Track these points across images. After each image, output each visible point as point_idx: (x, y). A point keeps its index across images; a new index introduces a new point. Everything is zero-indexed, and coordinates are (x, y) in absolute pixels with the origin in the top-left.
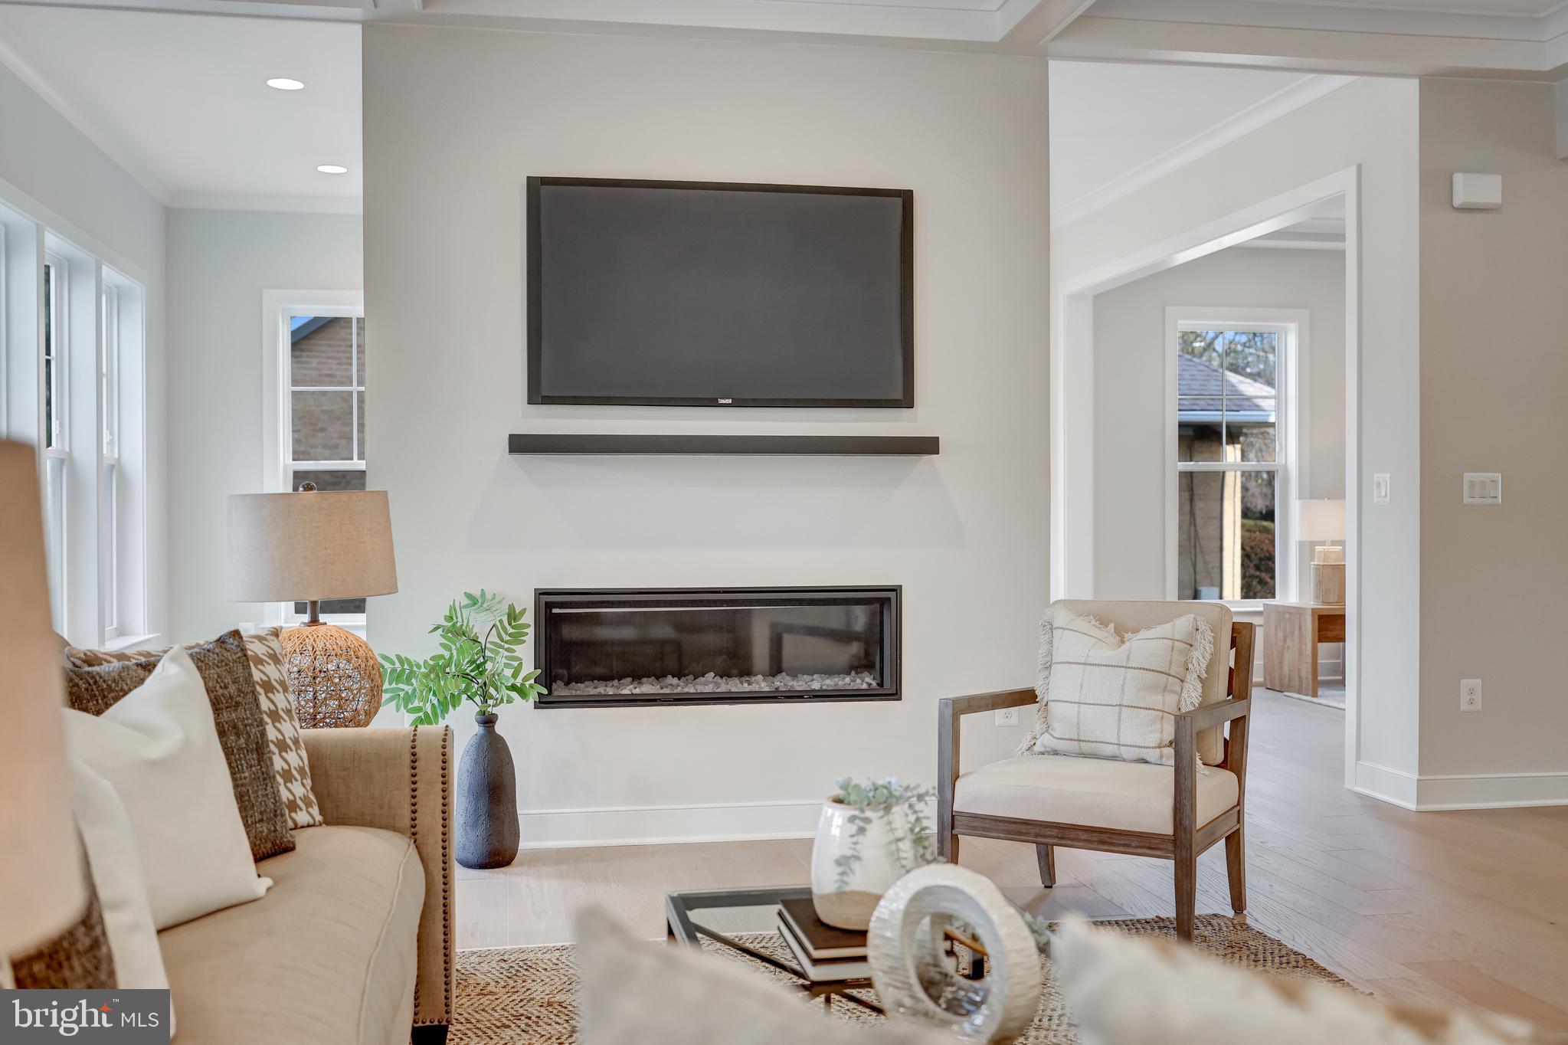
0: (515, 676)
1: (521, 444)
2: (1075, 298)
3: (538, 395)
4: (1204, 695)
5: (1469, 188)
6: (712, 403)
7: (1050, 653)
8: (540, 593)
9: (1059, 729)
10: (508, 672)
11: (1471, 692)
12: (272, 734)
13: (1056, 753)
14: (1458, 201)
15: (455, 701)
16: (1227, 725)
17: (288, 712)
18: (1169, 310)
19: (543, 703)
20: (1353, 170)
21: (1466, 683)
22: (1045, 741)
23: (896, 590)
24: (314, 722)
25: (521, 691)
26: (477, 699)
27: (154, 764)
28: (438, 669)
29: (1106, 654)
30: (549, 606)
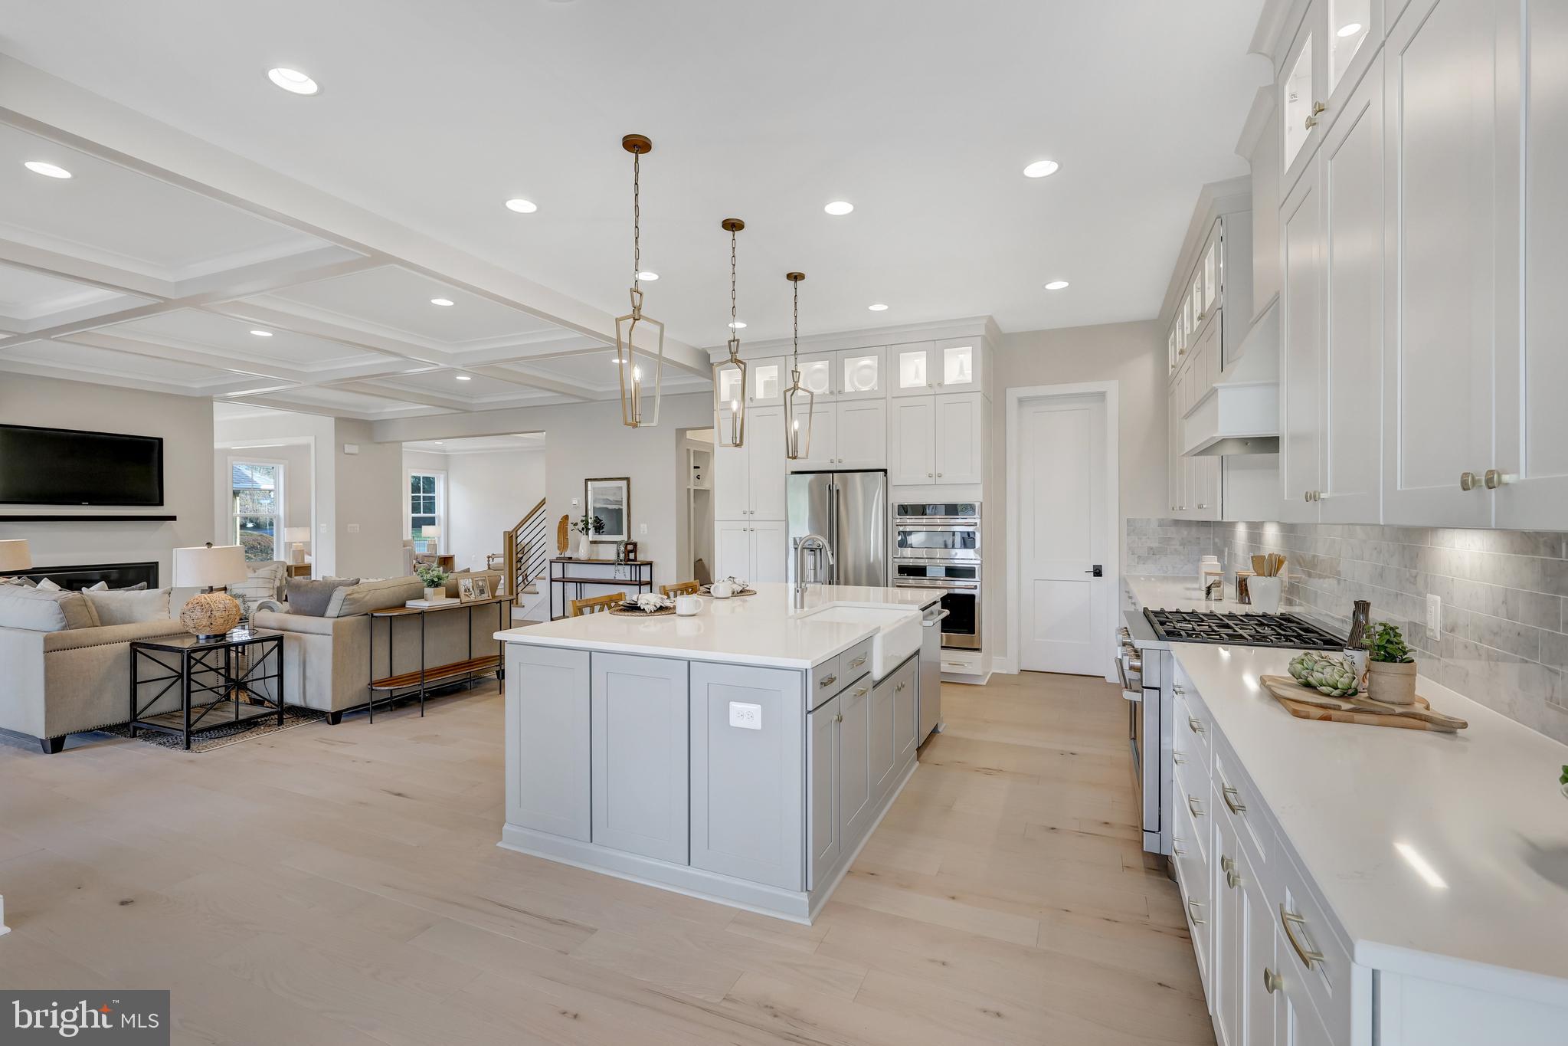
5: (348, 449)
6: (80, 504)
14: (346, 452)
20: (313, 437)
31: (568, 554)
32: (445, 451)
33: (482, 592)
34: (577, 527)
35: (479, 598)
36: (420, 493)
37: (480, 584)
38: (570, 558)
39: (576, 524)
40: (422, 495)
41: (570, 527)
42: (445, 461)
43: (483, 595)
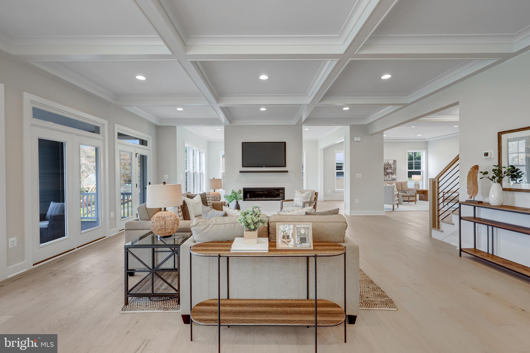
0: (240, 197)
1: (241, 172)
2: (321, 149)
3: (243, 166)
4: (310, 200)
5: (356, 139)
6: (263, 167)
7: (295, 195)
8: (243, 188)
9: (295, 204)
10: (239, 197)
11: (357, 201)
12: (208, 201)
13: (295, 206)
14: (355, 140)
15: (233, 200)
16: (314, 203)
17: (210, 200)
18: (335, 150)
19: (244, 200)
20: (344, 136)
21: (356, 200)
22: (293, 205)
23: (284, 188)
24: (213, 201)
25: (241, 199)
26: (236, 200)
27: (196, 203)
28: (231, 196)
29: (299, 196)
30: (245, 190)
31: (478, 198)
32: (425, 139)
33: (303, 240)
34: (486, 176)
35: (299, 247)
36: (413, 160)
37: (303, 231)
38: (480, 202)
39: (486, 173)
40: (414, 161)
41: (479, 175)
42: (426, 144)
43: (304, 244)
